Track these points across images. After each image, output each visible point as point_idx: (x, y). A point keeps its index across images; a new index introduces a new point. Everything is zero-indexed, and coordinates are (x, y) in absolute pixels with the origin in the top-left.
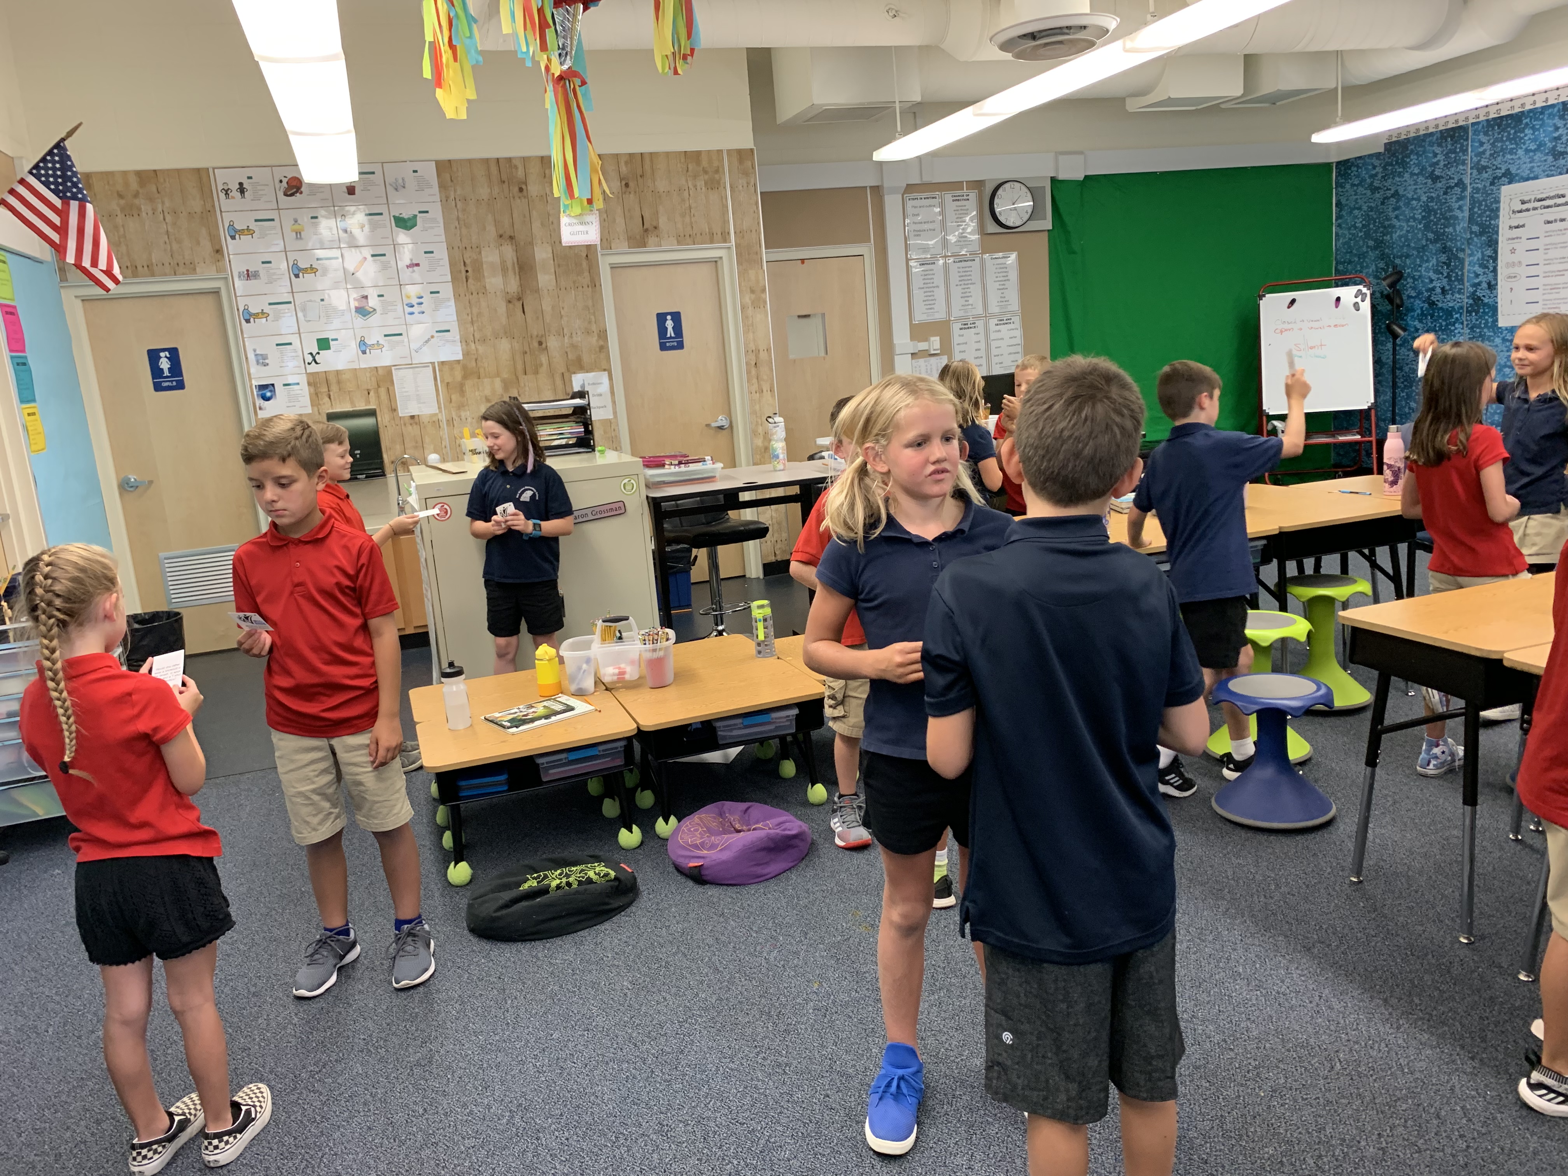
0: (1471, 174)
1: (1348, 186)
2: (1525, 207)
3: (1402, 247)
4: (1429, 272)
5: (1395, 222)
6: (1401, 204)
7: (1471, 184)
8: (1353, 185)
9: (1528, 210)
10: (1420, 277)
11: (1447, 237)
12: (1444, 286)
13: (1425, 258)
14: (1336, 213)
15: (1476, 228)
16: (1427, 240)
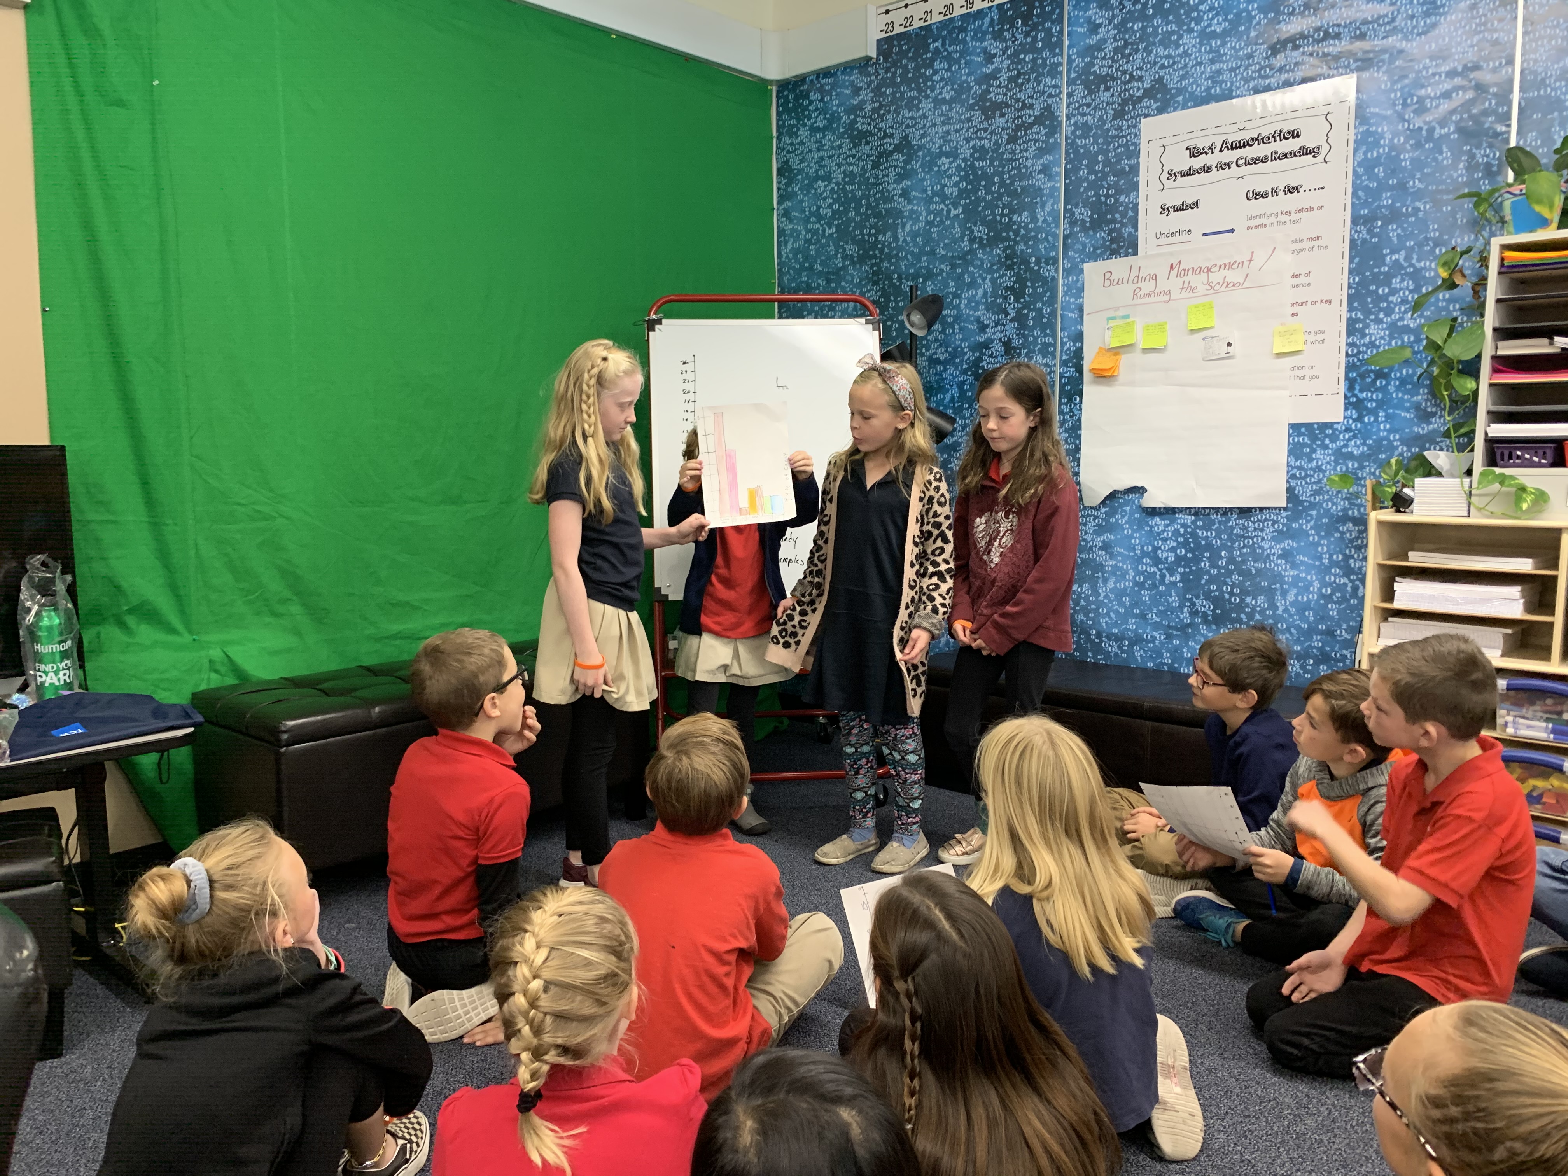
0: (1070, 95)
1: (804, 132)
2: (1198, 163)
3: (918, 257)
4: (976, 309)
5: (901, 204)
6: (916, 165)
7: (1068, 117)
8: (814, 130)
9: (1206, 169)
10: (957, 318)
11: (1017, 233)
12: (1009, 339)
13: (968, 280)
14: (779, 189)
15: (1083, 213)
16: (972, 240)
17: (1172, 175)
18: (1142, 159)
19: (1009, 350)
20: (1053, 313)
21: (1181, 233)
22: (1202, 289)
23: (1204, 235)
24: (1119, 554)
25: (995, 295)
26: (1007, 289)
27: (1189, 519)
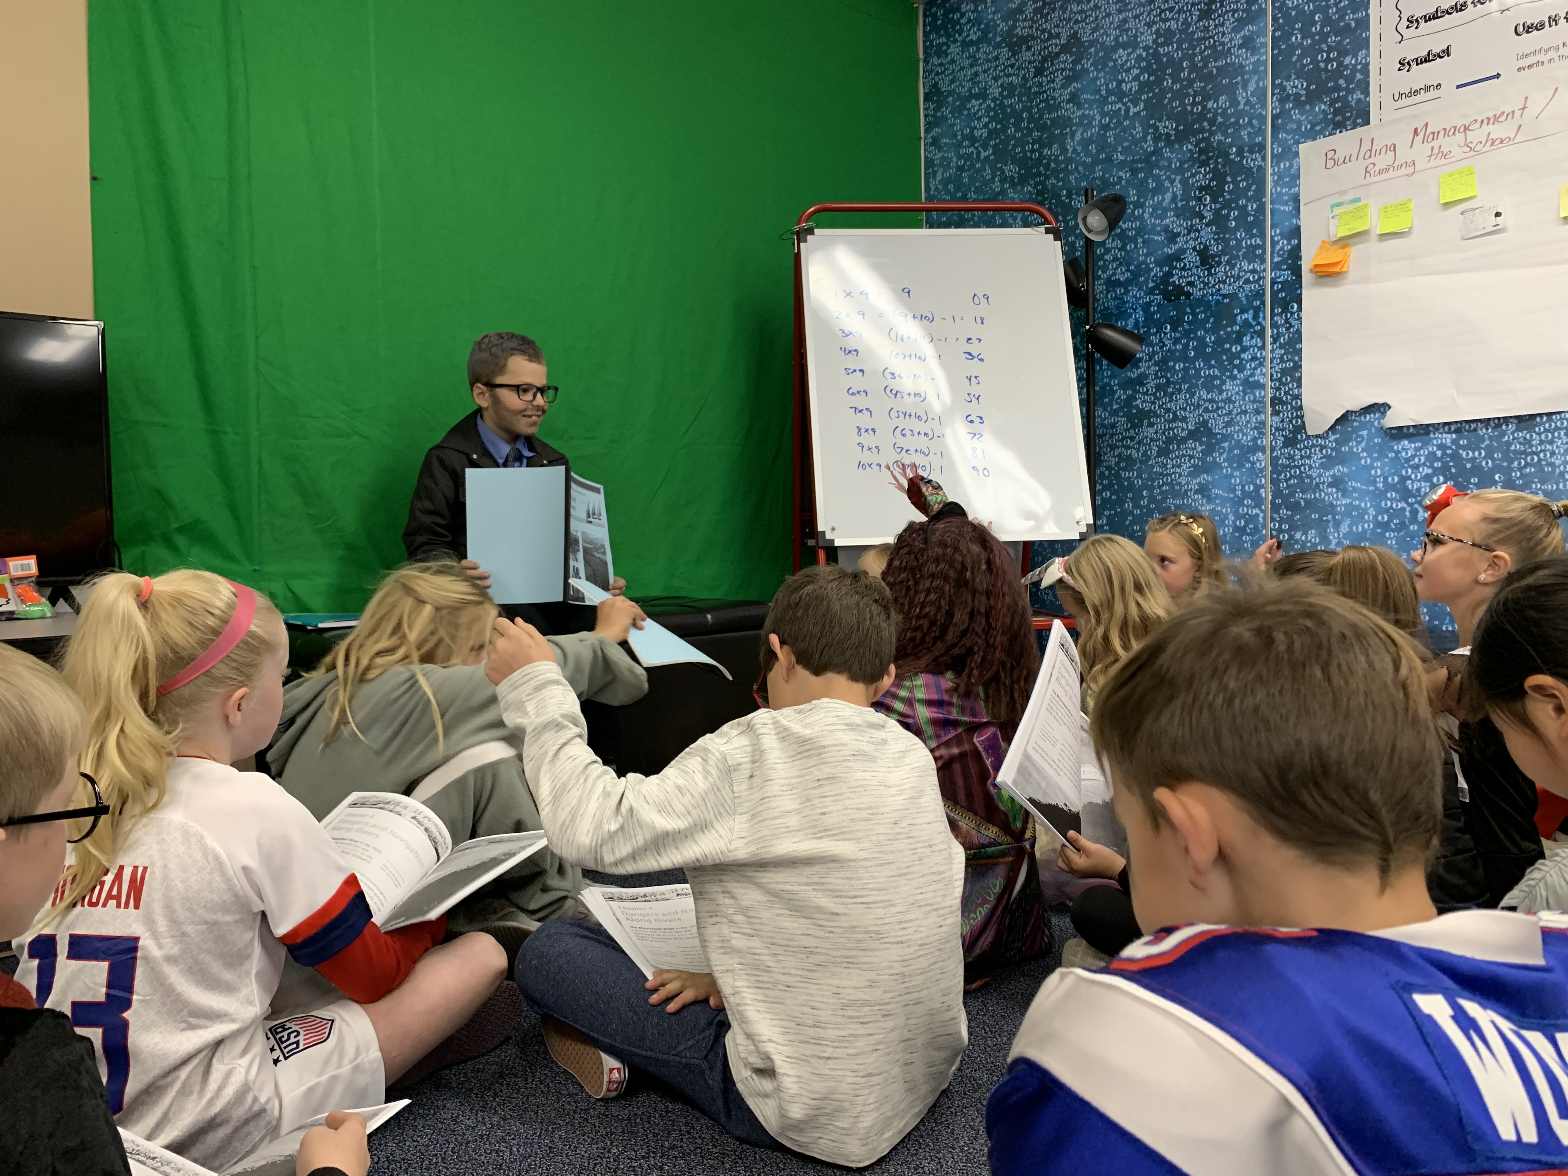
1: (954, 49)
3: (1090, 168)
4: (1163, 217)
5: (1069, 110)
6: (1087, 64)
8: (966, 45)
9: (1459, 8)
10: (1139, 231)
11: (1212, 122)
12: (1206, 247)
13: (1152, 184)
14: (926, 116)
15: (1296, 85)
16: (1157, 139)
17: (1412, 21)
18: (1373, 9)
19: (1206, 259)
20: (1261, 209)
21: (1427, 89)
22: (1457, 153)
23: (1458, 87)
24: (1355, 489)
25: (1186, 197)
26: (1201, 188)
27: (1448, 438)
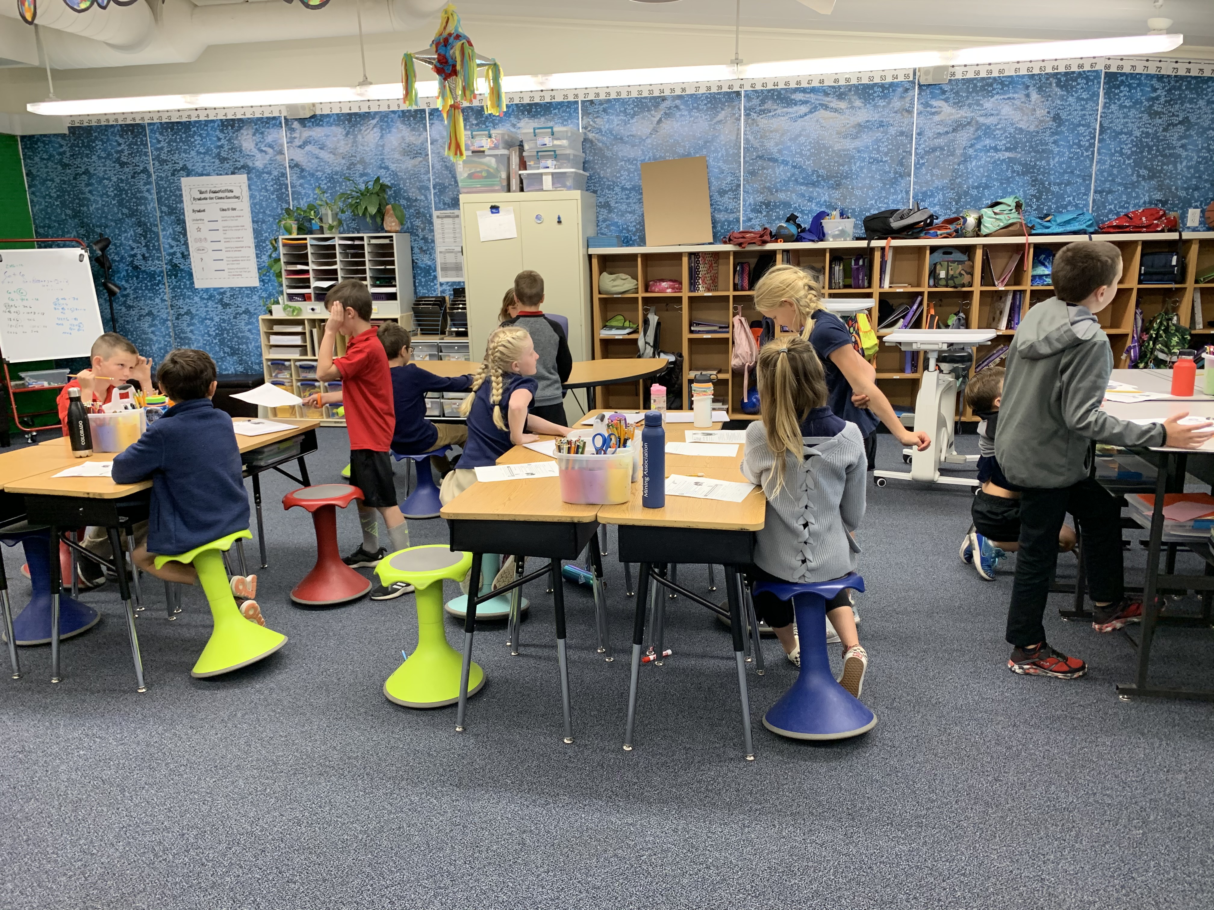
0: (154, 164)
1: (37, 159)
2: (203, 196)
3: (100, 218)
4: (128, 241)
5: (89, 196)
6: (93, 181)
7: (154, 172)
8: (42, 159)
9: (205, 199)
10: (121, 244)
11: (141, 213)
12: (144, 254)
13: (123, 229)
15: (165, 209)
17: (194, 199)
18: (184, 192)
19: (144, 258)
26: (140, 234)
